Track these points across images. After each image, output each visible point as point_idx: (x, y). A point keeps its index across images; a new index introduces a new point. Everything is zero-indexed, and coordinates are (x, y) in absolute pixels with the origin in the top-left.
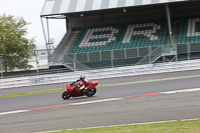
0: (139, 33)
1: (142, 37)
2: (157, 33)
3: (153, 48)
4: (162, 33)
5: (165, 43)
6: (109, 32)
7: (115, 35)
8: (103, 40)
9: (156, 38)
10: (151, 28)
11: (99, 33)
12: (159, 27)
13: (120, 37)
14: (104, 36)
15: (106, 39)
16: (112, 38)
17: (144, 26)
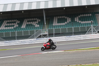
0: (30, 23)
1: (31, 25)
2: (39, 23)
3: (36, 31)
4: (41, 23)
5: (43, 28)
6: (15, 22)
7: (18, 24)
8: (12, 26)
9: (38, 26)
10: (36, 21)
11: (10, 23)
12: (40, 21)
13: (20, 25)
14: (12, 24)
15: (14, 26)
16: (16, 25)
17: (31, 20)
